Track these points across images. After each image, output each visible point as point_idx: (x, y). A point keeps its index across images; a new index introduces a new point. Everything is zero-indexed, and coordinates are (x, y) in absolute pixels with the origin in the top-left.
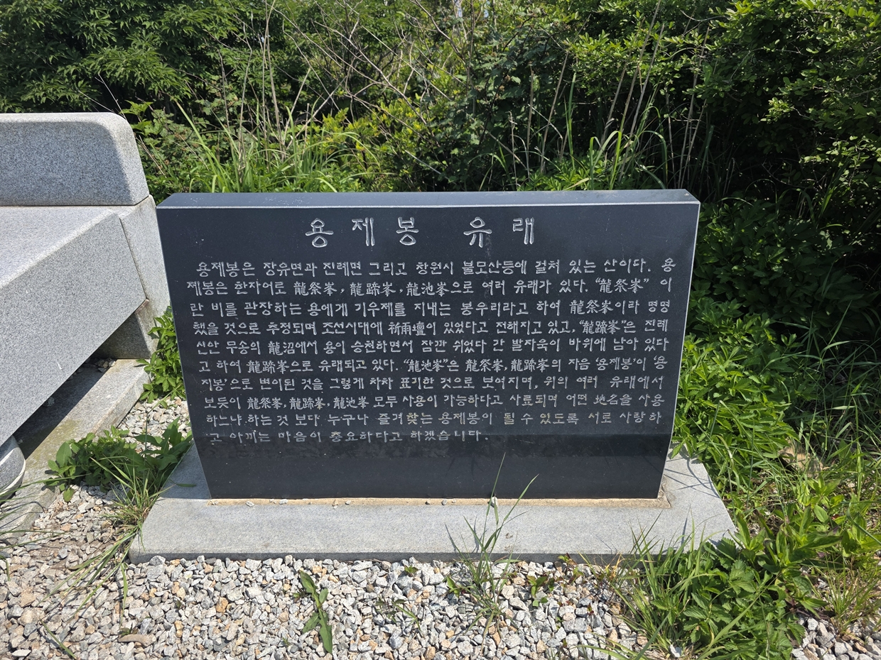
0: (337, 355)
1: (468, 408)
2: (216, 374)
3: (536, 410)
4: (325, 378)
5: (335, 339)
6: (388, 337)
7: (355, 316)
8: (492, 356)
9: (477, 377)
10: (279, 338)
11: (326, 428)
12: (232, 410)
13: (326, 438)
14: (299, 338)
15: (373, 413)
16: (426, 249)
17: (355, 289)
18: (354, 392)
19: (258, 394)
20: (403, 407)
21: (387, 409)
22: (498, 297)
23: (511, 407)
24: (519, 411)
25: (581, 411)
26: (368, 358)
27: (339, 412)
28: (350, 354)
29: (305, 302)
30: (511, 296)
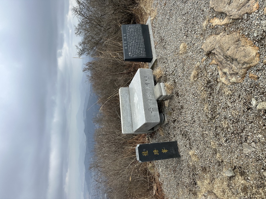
1: (140, 37)
2: (139, 55)
3: (140, 33)
4: (138, 48)
5: (135, 47)
6: (134, 43)
7: (133, 45)
8: (135, 36)
9: (137, 37)
10: (135, 51)
11: (143, 48)
12: (142, 54)
14: (135, 50)
15: (141, 44)
16: (127, 41)
17: (130, 45)
18: (140, 45)
19: (141, 52)
21: (141, 43)
22: (130, 36)
23: (140, 35)
24: (140, 34)
25: (140, 30)
26: (136, 45)
28: (136, 46)
29: (132, 49)
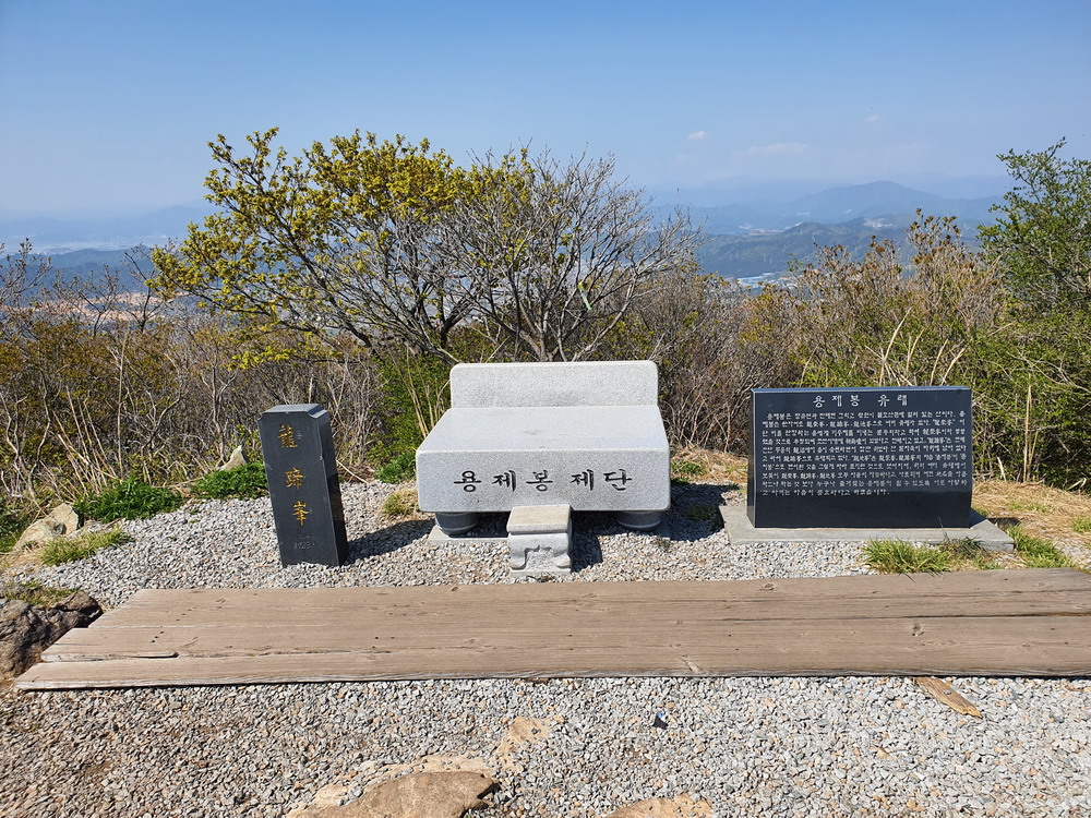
0: (823, 453)
1: (880, 478)
2: (770, 462)
3: (910, 479)
4: (817, 464)
5: (822, 446)
6: (845, 445)
7: (832, 436)
8: (890, 454)
9: (884, 463)
10: (799, 445)
11: (816, 488)
12: (775, 479)
13: (815, 493)
14: (807, 446)
15: (837, 480)
16: (861, 408)
17: (832, 424)
18: (830, 471)
19: (787, 471)
20: (850, 478)
21: (844, 479)
22: (892, 427)
23: (899, 477)
24: (903, 479)
25: (931, 480)
26: (836, 455)
27: (822, 480)
28: (829, 453)
29: (811, 430)
30: (898, 427)
